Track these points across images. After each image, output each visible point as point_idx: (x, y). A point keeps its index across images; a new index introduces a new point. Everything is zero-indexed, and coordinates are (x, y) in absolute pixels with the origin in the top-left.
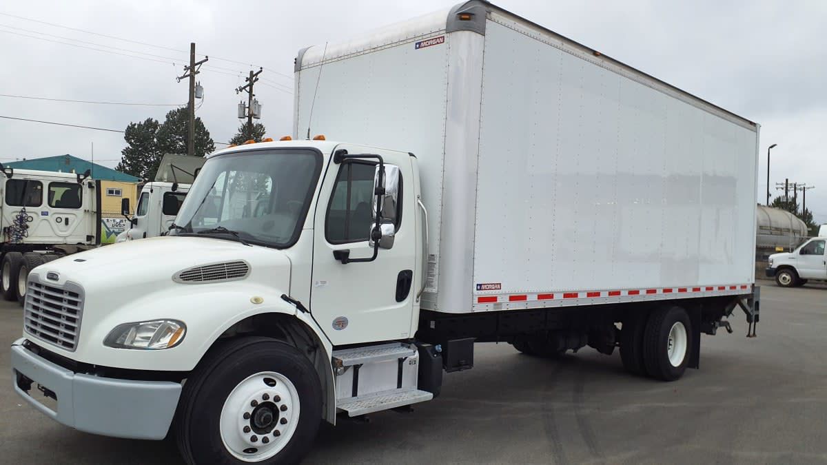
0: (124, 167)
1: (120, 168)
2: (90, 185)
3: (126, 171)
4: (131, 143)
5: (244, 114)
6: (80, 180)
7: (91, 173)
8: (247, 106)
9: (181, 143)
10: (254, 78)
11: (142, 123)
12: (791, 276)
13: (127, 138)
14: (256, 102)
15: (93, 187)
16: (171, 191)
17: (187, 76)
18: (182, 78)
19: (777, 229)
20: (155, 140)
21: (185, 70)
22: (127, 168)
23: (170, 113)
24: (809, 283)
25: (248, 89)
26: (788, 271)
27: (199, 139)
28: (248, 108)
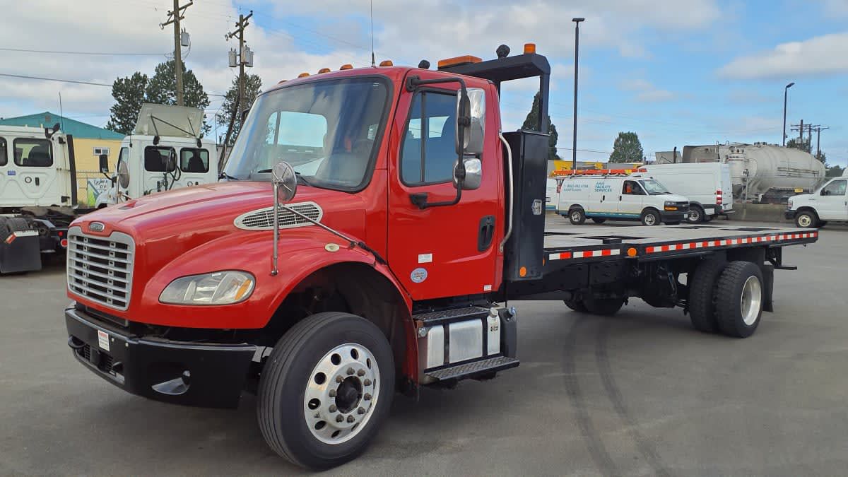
0: (114, 126)
1: (110, 127)
2: (61, 141)
3: (116, 130)
4: (120, 101)
5: (236, 63)
6: (48, 136)
7: (61, 127)
8: (238, 53)
9: (173, 99)
10: (244, 23)
11: (130, 78)
12: (811, 217)
13: (115, 95)
14: (248, 49)
15: (65, 143)
16: (153, 145)
17: (172, 22)
18: (166, 24)
19: (795, 170)
20: (145, 96)
21: (168, 15)
22: (117, 127)
23: (159, 66)
24: (830, 224)
25: (238, 35)
26: (807, 212)
27: (192, 93)
28: (240, 55)
